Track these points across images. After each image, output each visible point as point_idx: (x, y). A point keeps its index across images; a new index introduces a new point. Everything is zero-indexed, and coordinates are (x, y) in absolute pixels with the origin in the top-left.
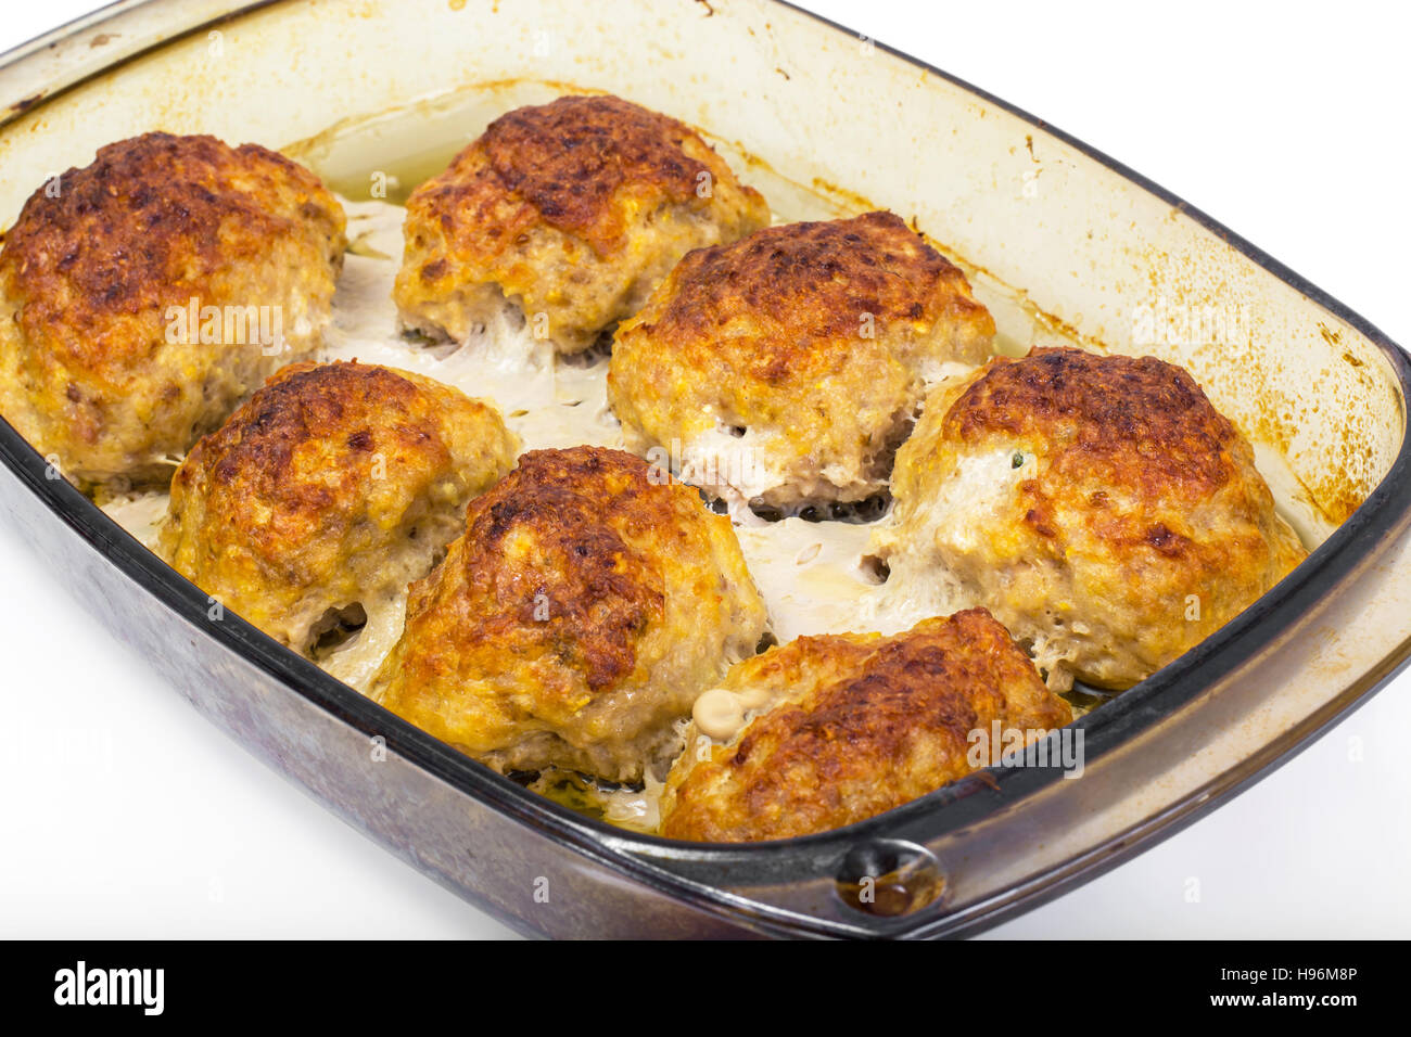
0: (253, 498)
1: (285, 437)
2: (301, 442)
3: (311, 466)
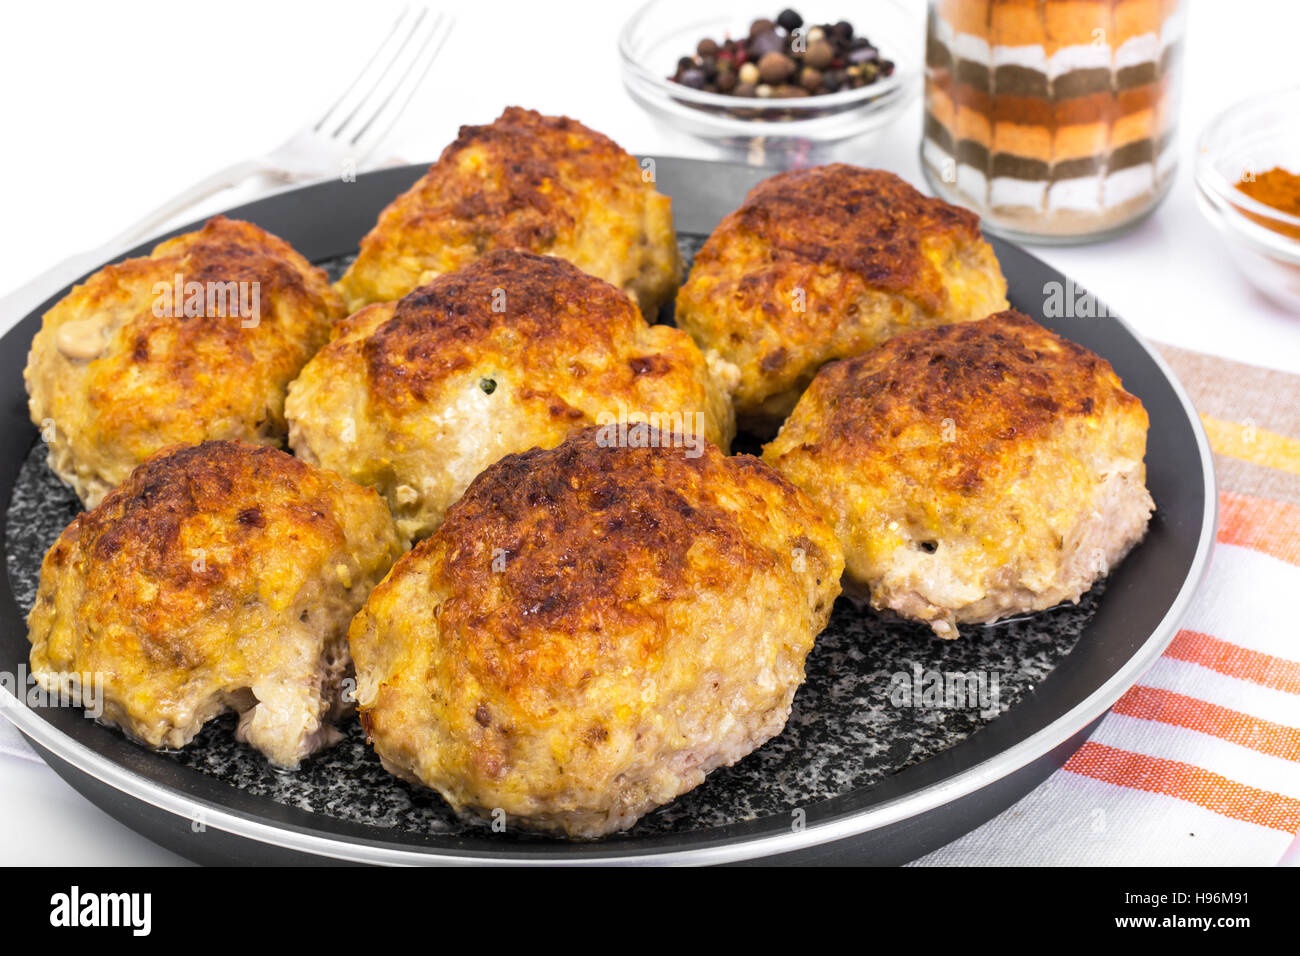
0: (137, 574)
1: (171, 510)
2: (189, 516)
3: (199, 542)
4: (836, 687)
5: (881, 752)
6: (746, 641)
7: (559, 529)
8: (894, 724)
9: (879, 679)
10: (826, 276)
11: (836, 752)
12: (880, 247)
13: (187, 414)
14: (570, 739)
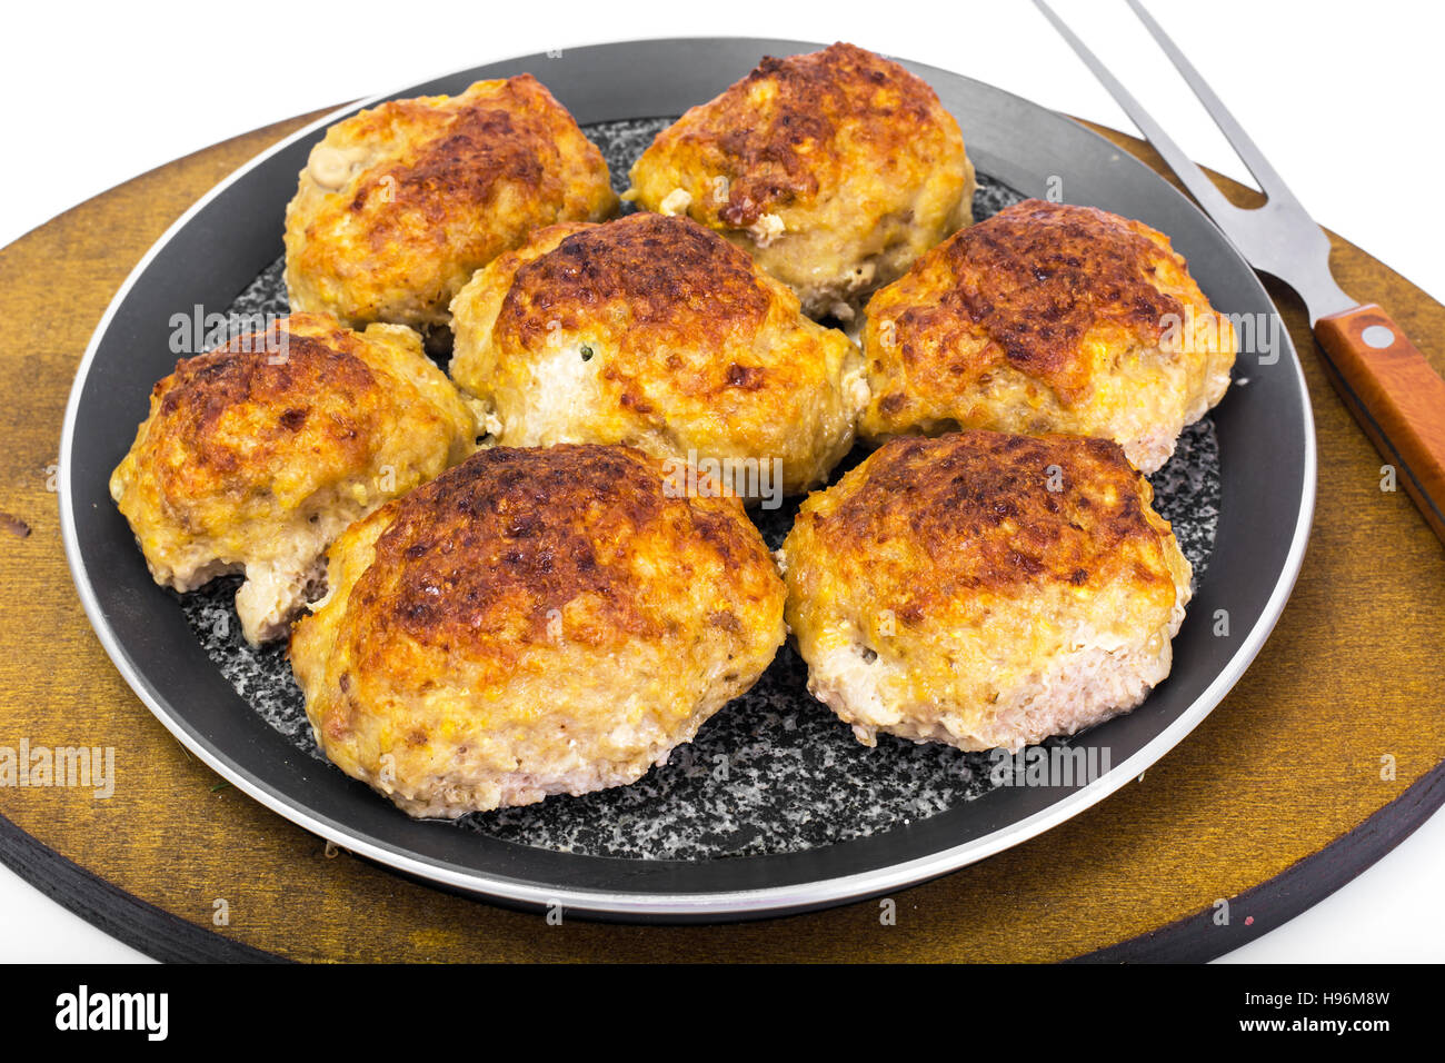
0: (177, 438)
1: (224, 392)
2: (237, 402)
3: (236, 428)
4: (745, 749)
5: (725, 832)
6: (611, 696)
7: (470, 542)
8: (760, 808)
9: (787, 757)
10: (974, 337)
11: (688, 815)
12: (1037, 327)
13: (368, 277)
14: (396, 733)
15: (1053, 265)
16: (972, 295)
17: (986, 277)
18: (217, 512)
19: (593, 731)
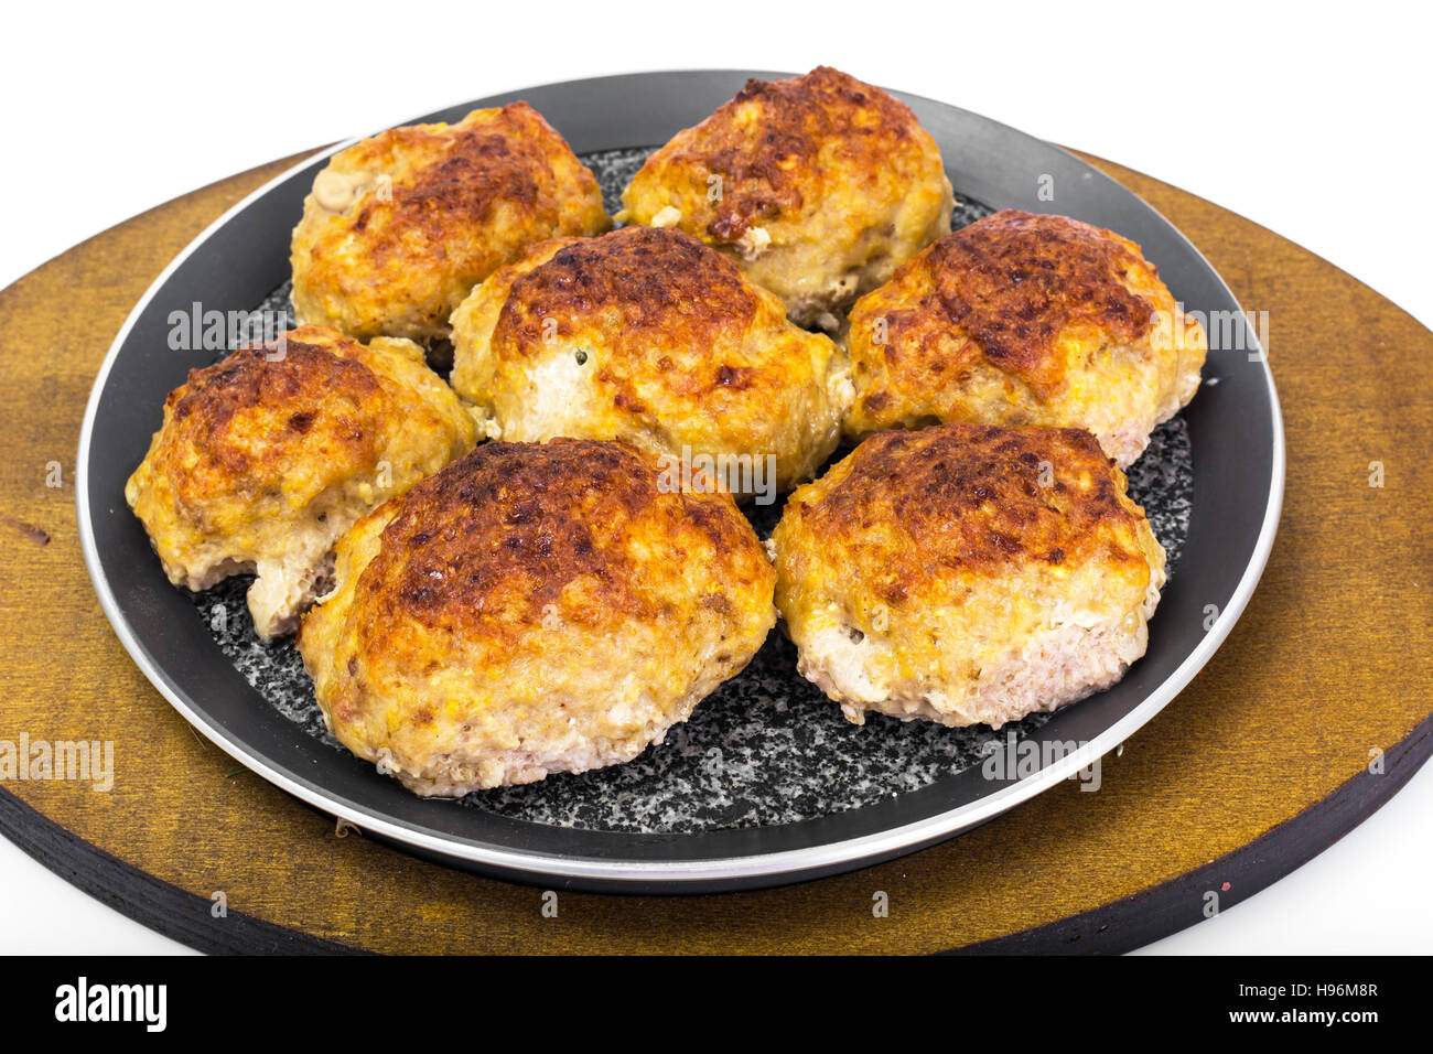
0: (189, 442)
1: (235, 397)
2: (248, 406)
3: (246, 431)
5: (720, 806)
6: (608, 675)
7: (472, 529)
8: (753, 784)
9: (779, 736)
10: (953, 337)
11: (684, 792)
12: (1013, 326)
13: (371, 293)
14: (403, 713)
15: (1028, 268)
16: (951, 297)
17: (964, 280)
18: (229, 512)
19: (591, 710)
